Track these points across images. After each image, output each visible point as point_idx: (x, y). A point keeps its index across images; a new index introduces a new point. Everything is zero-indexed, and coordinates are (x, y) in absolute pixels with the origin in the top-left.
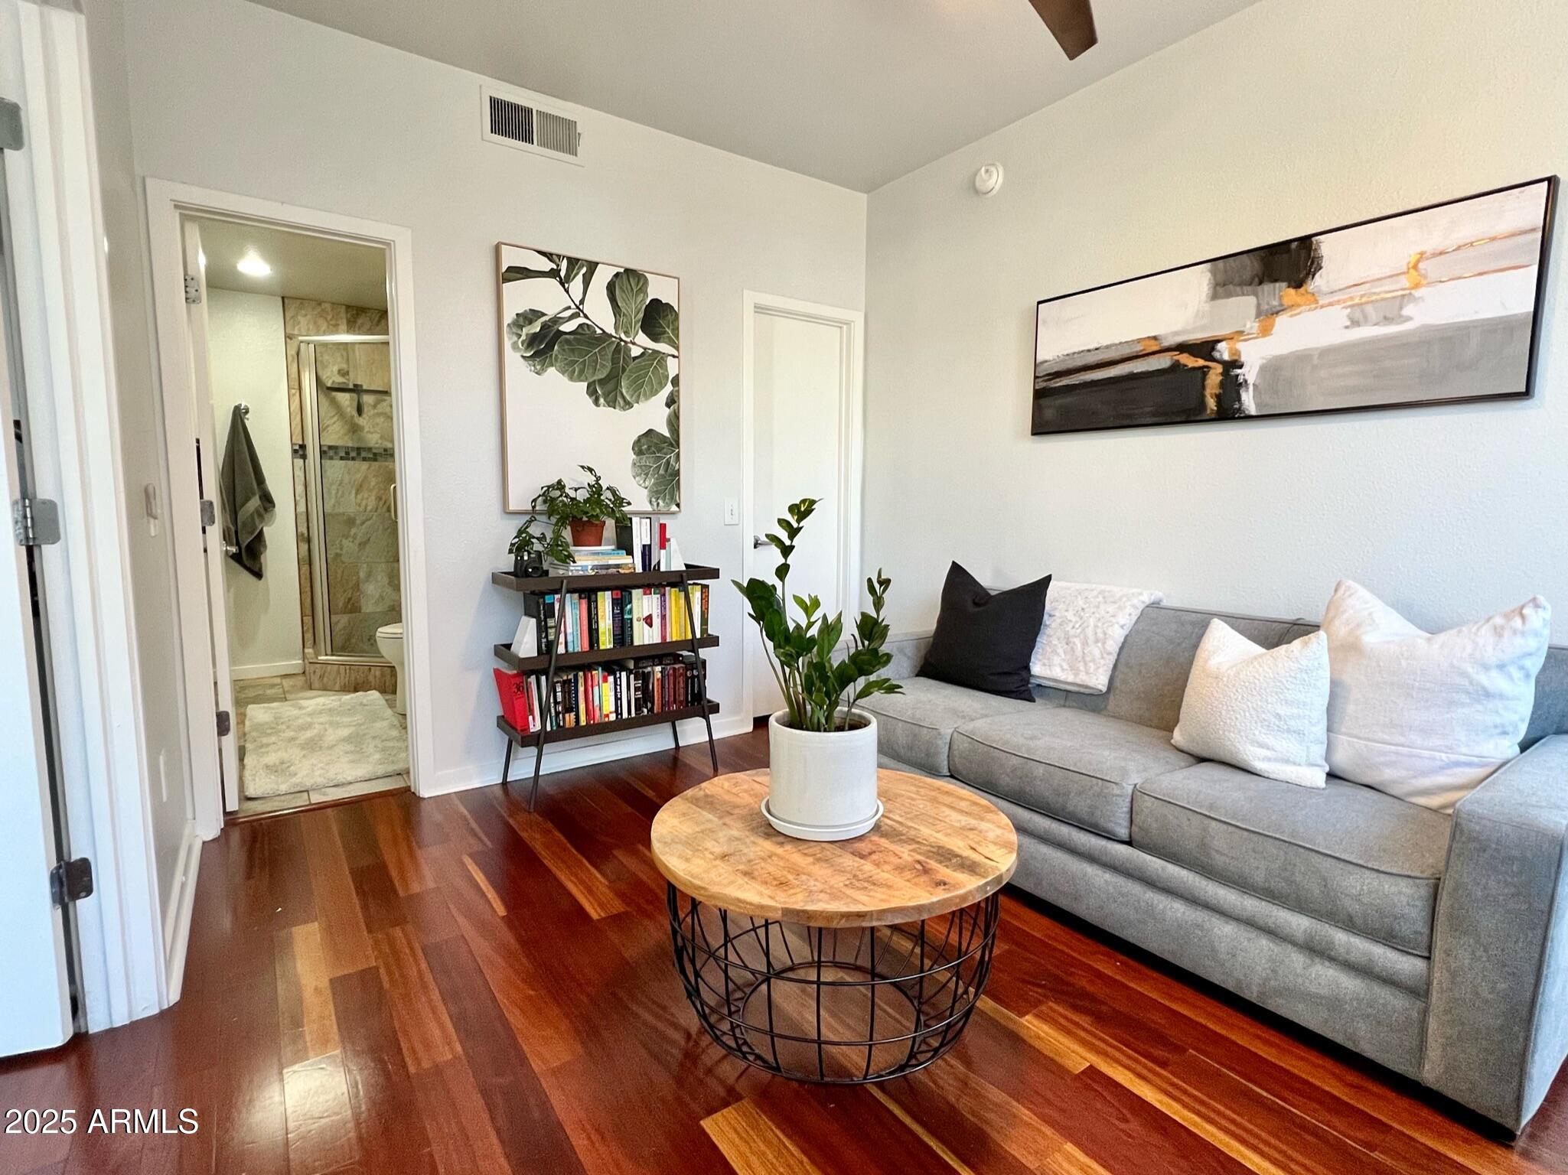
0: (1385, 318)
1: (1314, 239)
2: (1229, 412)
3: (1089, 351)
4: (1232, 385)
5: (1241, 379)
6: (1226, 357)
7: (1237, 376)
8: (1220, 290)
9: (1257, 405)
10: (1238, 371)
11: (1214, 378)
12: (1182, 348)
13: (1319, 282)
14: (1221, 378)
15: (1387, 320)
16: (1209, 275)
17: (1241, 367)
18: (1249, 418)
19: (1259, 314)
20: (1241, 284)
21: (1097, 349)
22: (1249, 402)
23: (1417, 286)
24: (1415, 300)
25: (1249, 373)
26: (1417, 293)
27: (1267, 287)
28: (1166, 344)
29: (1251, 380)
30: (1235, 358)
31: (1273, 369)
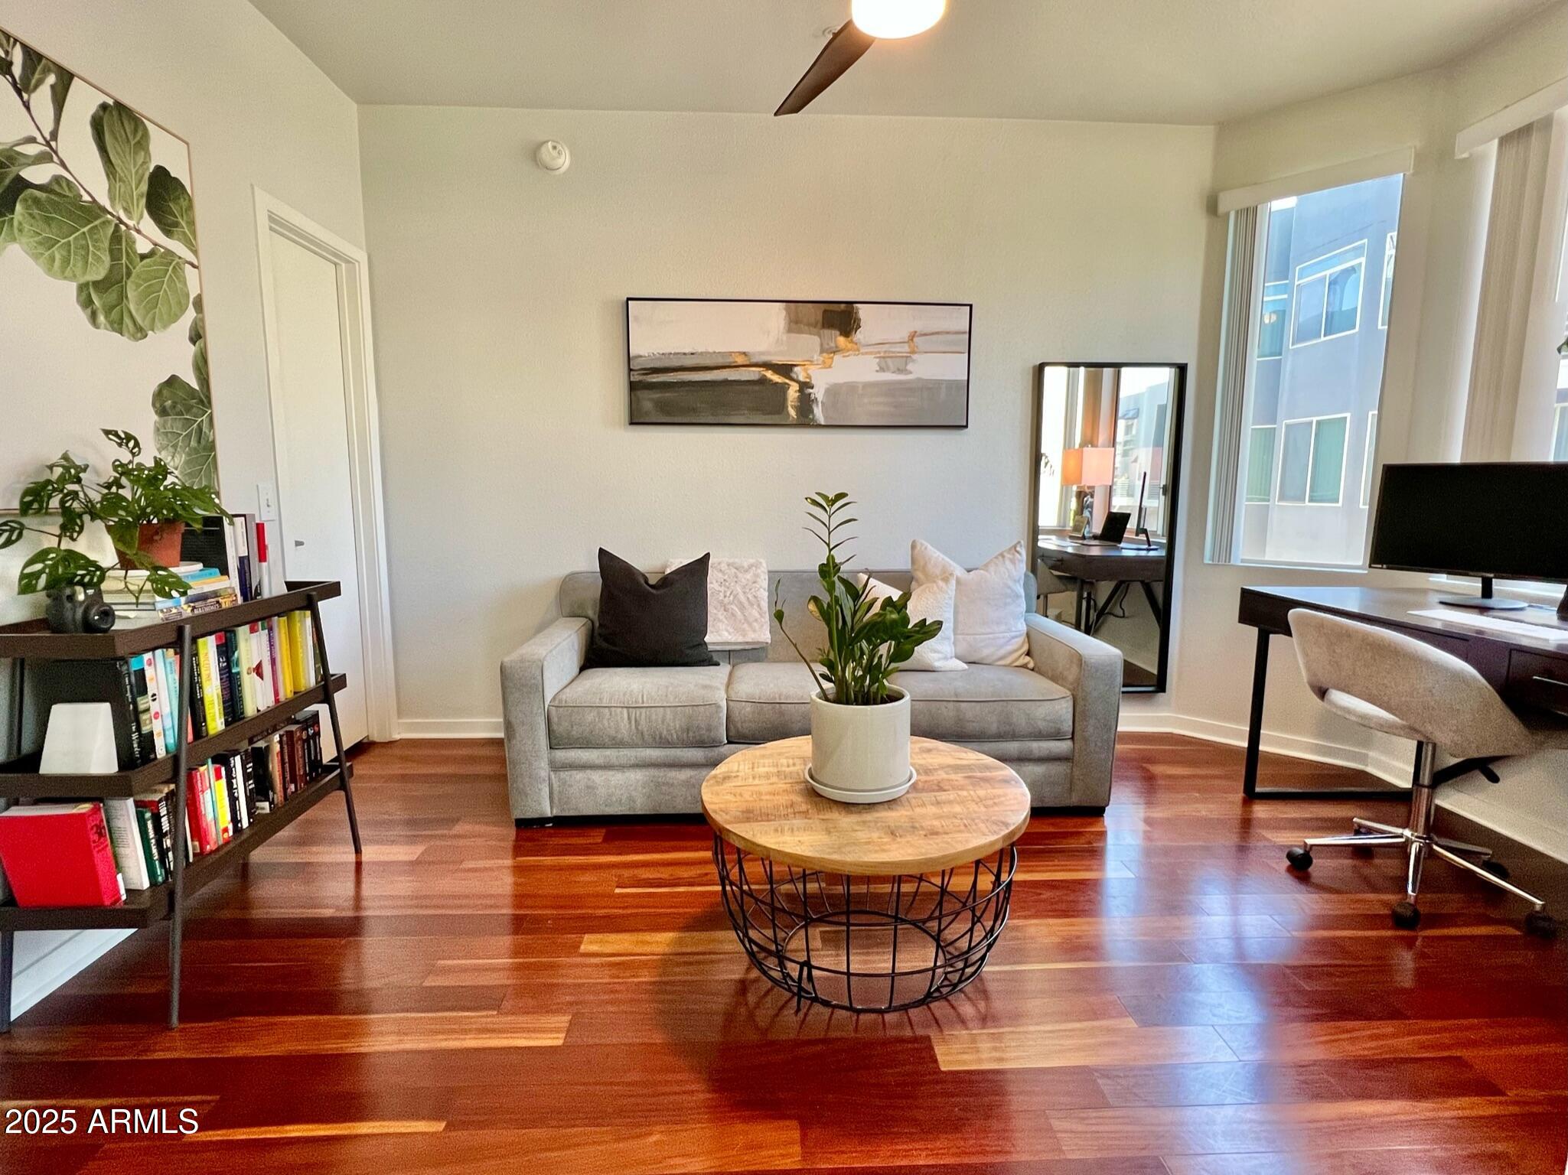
0: (899, 370)
1: (855, 305)
2: (805, 420)
3: (685, 354)
4: (806, 403)
5: (813, 397)
6: (802, 378)
7: (810, 394)
8: (793, 326)
9: (826, 418)
10: (811, 391)
11: (793, 393)
12: (768, 366)
13: (859, 336)
14: (798, 394)
15: (900, 371)
16: (784, 313)
17: (812, 388)
18: (820, 426)
19: (822, 351)
20: (809, 325)
21: (692, 354)
22: (819, 414)
23: (913, 352)
24: (913, 361)
25: (818, 392)
26: (915, 357)
27: (827, 332)
28: (754, 360)
29: (820, 399)
30: (808, 380)
31: (833, 391)
